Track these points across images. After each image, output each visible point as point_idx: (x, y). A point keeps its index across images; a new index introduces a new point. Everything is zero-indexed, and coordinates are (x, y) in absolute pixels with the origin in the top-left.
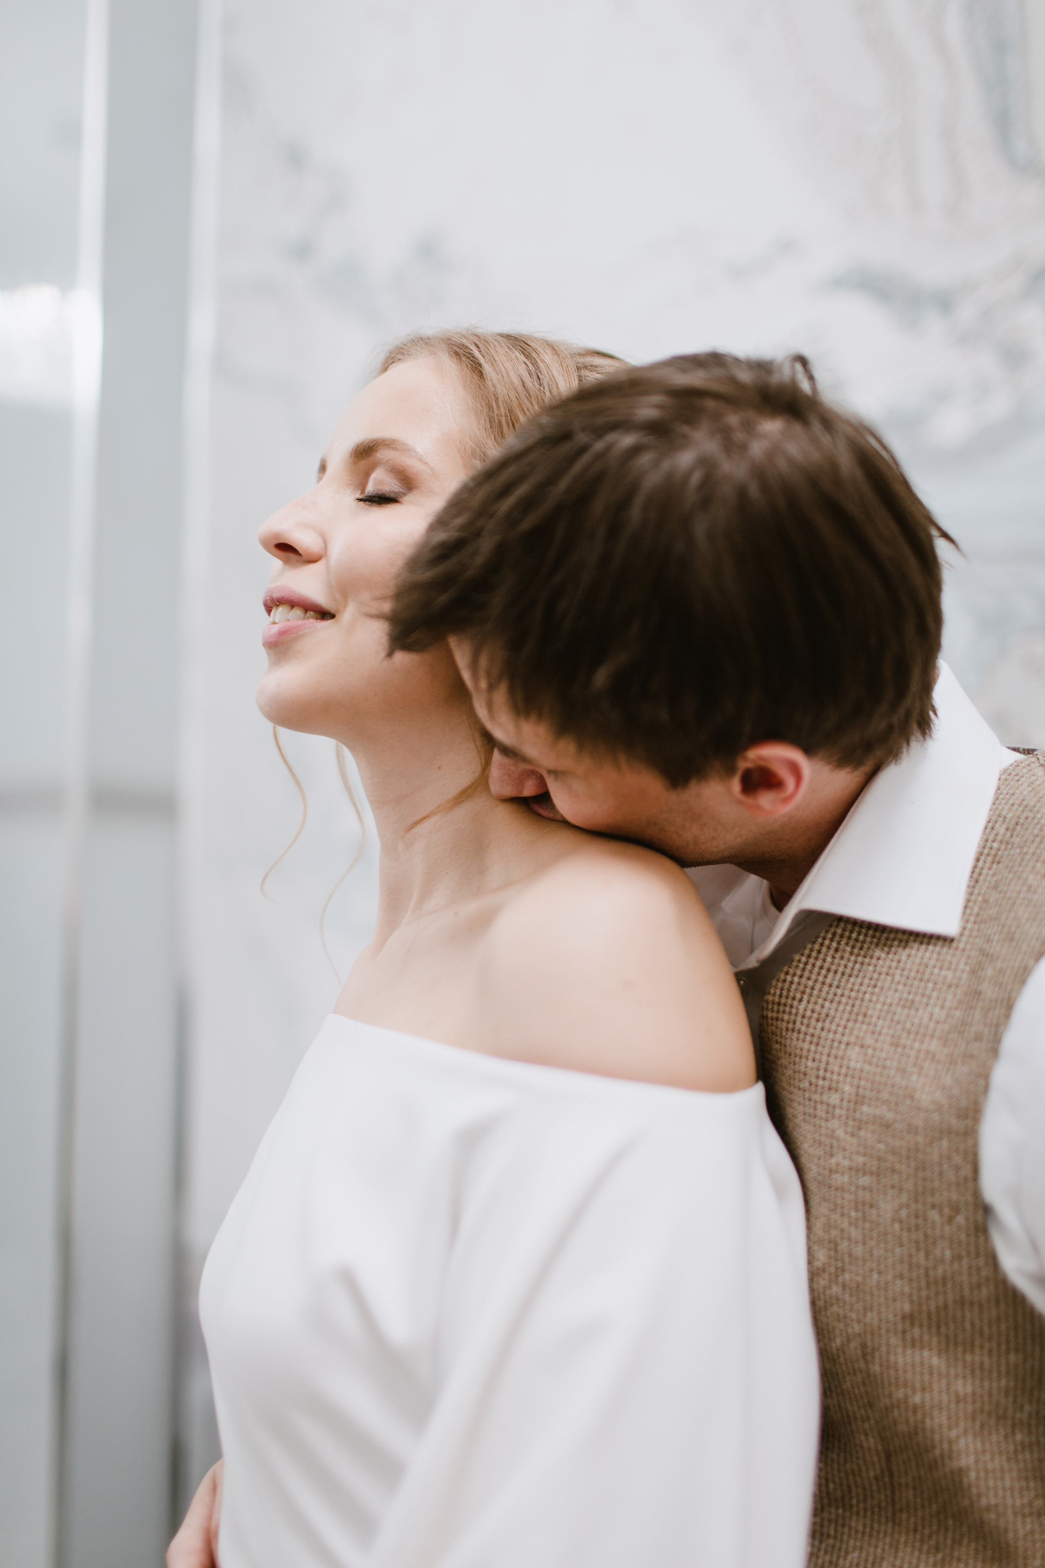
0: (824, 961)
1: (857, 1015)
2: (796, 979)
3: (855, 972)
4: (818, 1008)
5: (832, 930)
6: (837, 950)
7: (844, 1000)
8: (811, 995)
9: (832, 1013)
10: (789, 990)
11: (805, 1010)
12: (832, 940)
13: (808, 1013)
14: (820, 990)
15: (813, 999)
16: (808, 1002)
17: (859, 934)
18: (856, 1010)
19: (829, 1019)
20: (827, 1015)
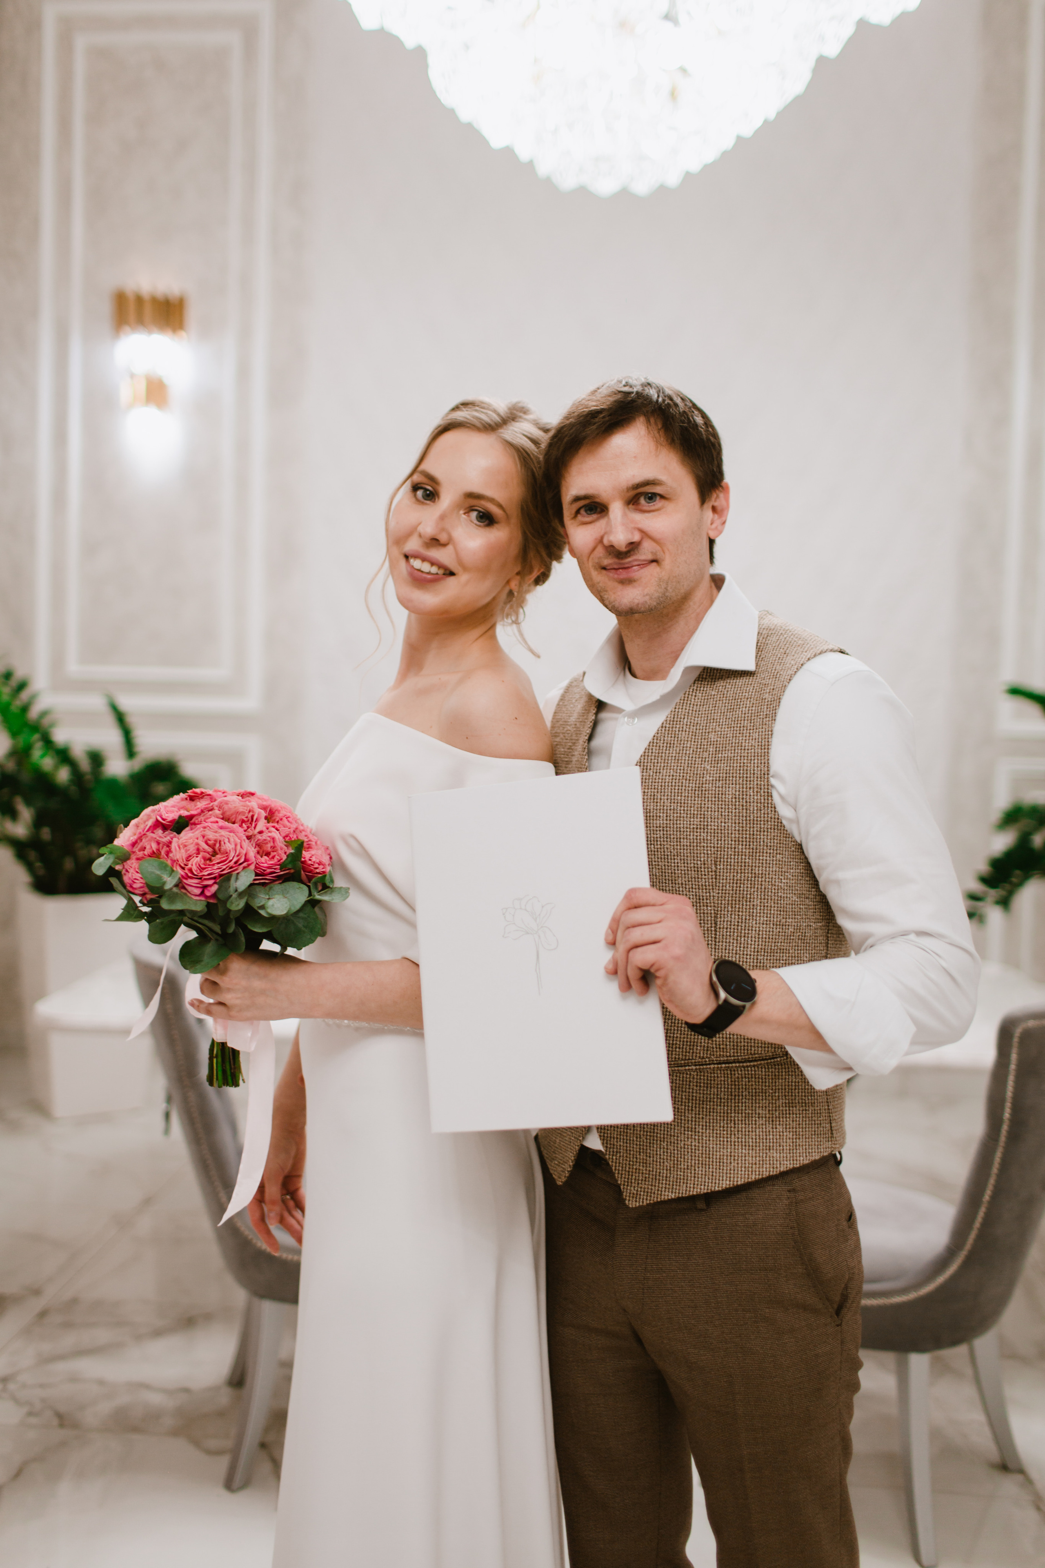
0: (691, 701)
1: (710, 720)
2: (680, 710)
3: (705, 703)
5: (692, 688)
6: (695, 696)
7: (703, 715)
8: (688, 716)
9: (699, 722)
10: (678, 715)
12: (692, 692)
13: (689, 723)
14: (692, 714)
15: (689, 718)
17: (704, 688)
18: (709, 718)
19: (699, 725)
20: (697, 723)
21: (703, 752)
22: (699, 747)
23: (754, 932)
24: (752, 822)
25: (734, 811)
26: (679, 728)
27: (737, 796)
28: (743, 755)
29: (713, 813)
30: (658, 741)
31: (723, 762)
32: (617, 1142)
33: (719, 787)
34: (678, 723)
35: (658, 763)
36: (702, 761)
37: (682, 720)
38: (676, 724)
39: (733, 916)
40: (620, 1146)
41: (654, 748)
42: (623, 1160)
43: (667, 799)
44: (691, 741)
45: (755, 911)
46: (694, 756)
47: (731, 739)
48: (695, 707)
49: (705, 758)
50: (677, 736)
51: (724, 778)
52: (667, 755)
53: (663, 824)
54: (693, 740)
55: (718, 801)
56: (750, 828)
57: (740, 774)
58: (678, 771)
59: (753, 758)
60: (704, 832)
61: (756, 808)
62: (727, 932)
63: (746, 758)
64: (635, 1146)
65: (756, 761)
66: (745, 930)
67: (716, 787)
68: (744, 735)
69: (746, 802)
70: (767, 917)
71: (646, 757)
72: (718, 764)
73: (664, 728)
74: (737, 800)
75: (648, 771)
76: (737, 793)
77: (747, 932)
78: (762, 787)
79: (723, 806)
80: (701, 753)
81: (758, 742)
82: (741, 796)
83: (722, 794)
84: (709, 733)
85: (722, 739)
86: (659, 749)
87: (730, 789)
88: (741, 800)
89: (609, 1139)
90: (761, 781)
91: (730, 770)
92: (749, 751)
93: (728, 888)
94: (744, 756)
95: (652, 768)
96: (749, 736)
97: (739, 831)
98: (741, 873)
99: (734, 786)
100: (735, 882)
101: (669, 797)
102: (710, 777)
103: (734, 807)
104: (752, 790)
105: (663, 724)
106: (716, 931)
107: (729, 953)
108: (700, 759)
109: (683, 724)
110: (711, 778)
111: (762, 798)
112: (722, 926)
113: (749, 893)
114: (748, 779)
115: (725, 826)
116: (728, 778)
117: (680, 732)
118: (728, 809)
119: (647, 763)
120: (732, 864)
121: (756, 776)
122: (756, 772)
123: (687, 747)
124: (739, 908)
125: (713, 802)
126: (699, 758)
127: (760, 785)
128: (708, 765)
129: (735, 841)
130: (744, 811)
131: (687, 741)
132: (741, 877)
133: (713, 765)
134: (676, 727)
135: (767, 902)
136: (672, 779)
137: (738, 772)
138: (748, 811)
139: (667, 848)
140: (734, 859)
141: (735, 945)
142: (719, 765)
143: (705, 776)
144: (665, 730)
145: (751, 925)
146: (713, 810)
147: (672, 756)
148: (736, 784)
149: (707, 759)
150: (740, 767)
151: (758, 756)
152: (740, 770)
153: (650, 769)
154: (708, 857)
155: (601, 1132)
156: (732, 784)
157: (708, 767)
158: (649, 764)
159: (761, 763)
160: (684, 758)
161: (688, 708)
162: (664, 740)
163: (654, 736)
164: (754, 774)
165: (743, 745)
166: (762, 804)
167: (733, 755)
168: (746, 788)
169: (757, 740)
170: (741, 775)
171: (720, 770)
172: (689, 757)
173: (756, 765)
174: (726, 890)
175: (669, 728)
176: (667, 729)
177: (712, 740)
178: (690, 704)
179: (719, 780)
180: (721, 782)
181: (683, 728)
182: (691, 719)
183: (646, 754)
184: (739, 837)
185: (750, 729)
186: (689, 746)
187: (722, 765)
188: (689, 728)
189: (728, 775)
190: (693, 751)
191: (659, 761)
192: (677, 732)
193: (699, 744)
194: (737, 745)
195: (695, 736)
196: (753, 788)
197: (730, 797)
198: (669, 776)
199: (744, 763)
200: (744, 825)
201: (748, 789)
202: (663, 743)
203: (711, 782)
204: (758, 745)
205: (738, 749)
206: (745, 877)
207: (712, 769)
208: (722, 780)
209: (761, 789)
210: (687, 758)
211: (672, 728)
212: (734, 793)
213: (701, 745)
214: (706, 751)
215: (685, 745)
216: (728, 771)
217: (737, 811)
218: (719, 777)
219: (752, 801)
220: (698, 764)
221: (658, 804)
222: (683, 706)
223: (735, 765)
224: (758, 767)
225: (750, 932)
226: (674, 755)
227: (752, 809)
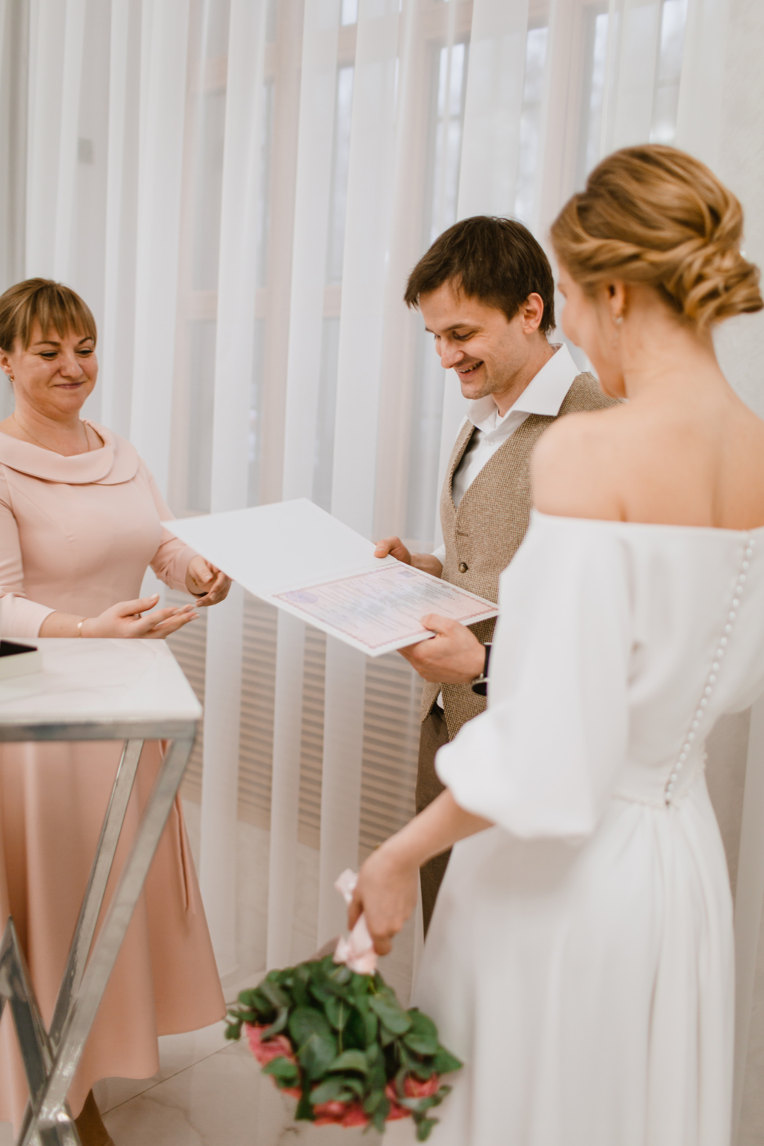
0: (520, 434)
2: (512, 439)
4: (518, 448)
5: (523, 425)
6: (524, 431)
8: (516, 444)
9: (522, 449)
10: (510, 443)
11: (515, 448)
12: (523, 428)
14: (519, 443)
15: (517, 445)
16: (516, 446)
17: (531, 425)
18: (529, 447)
19: (522, 451)
20: (521, 450)
21: (520, 469)
26: (509, 452)
30: (495, 459)
32: (452, 705)
34: (509, 448)
35: (492, 473)
37: (512, 446)
38: (508, 449)
40: (453, 707)
41: (492, 463)
42: (453, 716)
43: (494, 498)
46: (514, 472)
50: (507, 457)
53: (490, 514)
54: (516, 461)
58: (503, 480)
60: (512, 523)
64: (461, 709)
80: (519, 470)
86: (494, 464)
89: (448, 702)
95: (488, 476)
101: (495, 497)
105: (500, 447)
108: (517, 475)
109: (512, 449)
115: (524, 521)
117: (509, 455)
119: (486, 472)
123: (511, 465)
131: (512, 461)
134: (507, 451)
136: (498, 485)
139: (492, 530)
143: (517, 485)
144: (500, 452)
147: (501, 470)
154: (514, 539)
155: (444, 697)
160: (507, 472)
161: (517, 439)
162: (498, 458)
163: (493, 455)
172: (511, 472)
175: (503, 450)
176: (502, 451)
178: (520, 436)
181: (511, 452)
182: (518, 446)
183: (486, 467)
188: (515, 452)
190: (514, 468)
192: (507, 455)
193: (519, 463)
195: (518, 458)
198: (497, 483)
202: (497, 461)
203: (520, 491)
211: (505, 451)
214: (522, 470)
215: (510, 464)
221: (488, 501)
222: (514, 436)
226: (502, 469)
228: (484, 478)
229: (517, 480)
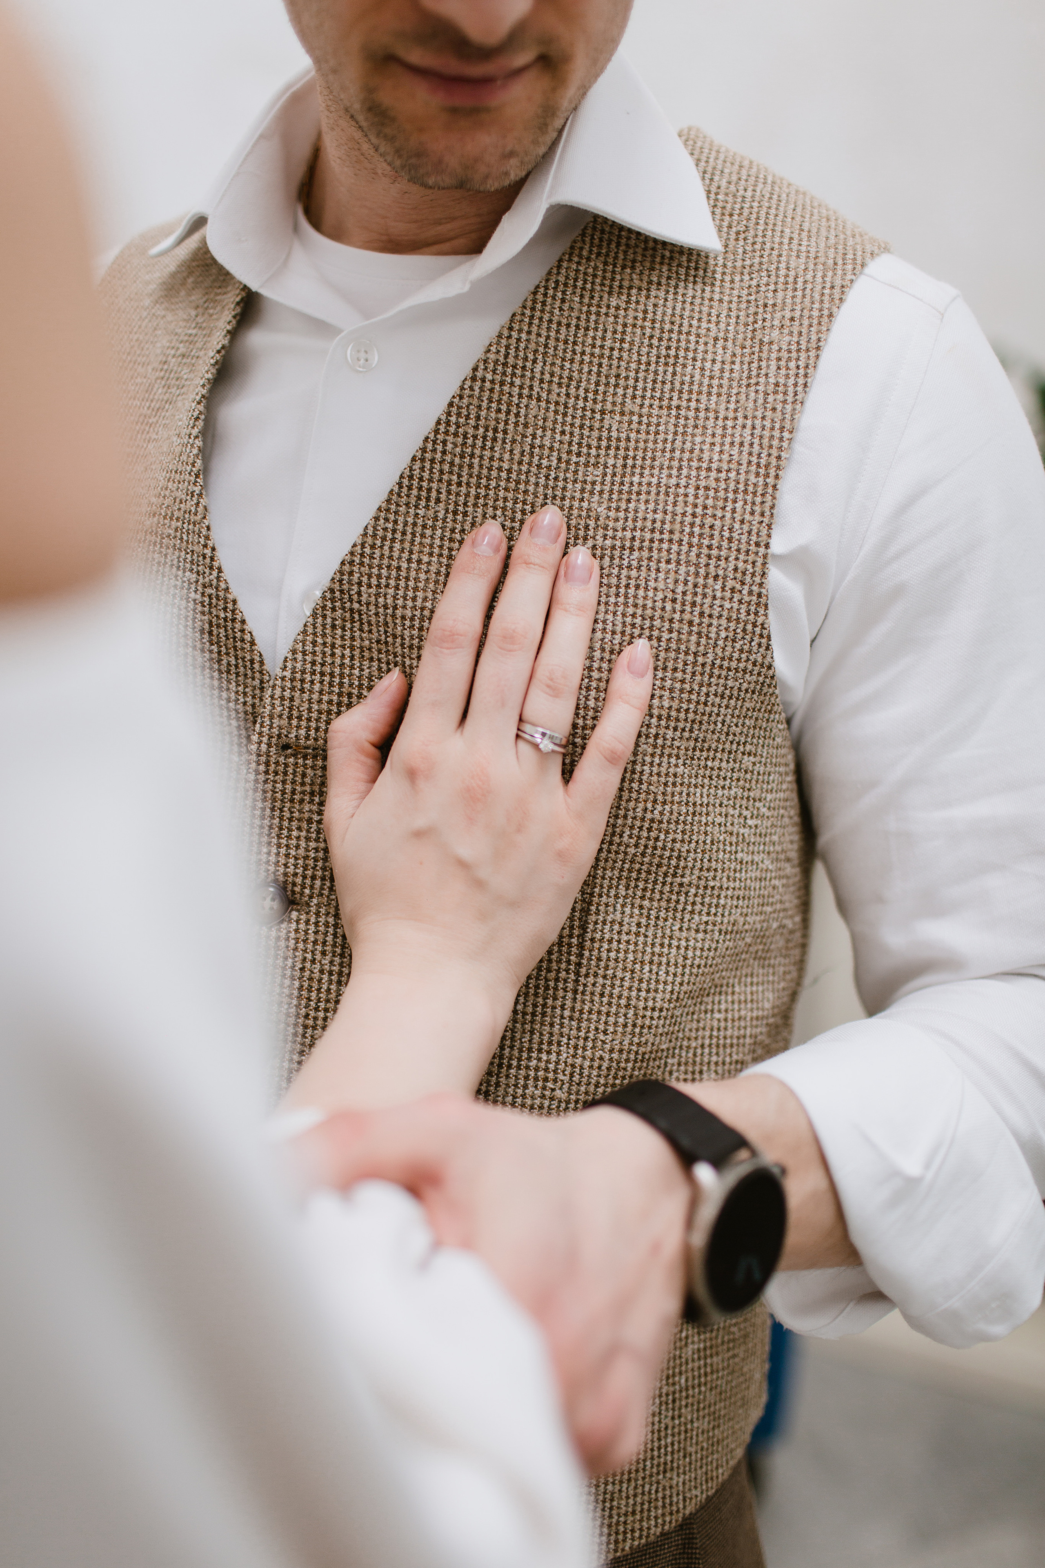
0: (552, 313)
2: (523, 336)
8: (545, 354)
13: (547, 377)
21: (587, 465)
22: (575, 448)
23: (674, 951)
24: (708, 669)
25: (666, 636)
27: (679, 597)
28: (703, 483)
29: (608, 636)
30: (462, 420)
31: (643, 497)
33: (629, 567)
35: (459, 484)
36: (583, 490)
37: (529, 365)
39: (628, 910)
41: (450, 438)
44: (553, 430)
45: (682, 899)
46: (562, 475)
47: (670, 437)
48: (563, 330)
49: (593, 483)
50: (514, 410)
51: (646, 544)
52: (486, 463)
54: (559, 428)
55: (626, 604)
56: (701, 685)
57: (692, 534)
59: (731, 496)
61: (723, 634)
62: (609, 951)
63: (711, 493)
65: (739, 505)
66: (653, 945)
67: (620, 567)
68: (710, 432)
69: (702, 614)
70: (708, 914)
71: (427, 465)
72: (629, 501)
73: (479, 383)
74: (678, 607)
75: (432, 504)
76: (680, 588)
77: (657, 950)
78: (748, 579)
79: (638, 621)
80: (581, 469)
81: (750, 454)
82: (689, 598)
83: (637, 587)
84: (603, 412)
85: (643, 436)
86: (464, 444)
87: (662, 576)
88: (688, 608)
90: (745, 562)
91: (663, 522)
92: (723, 475)
93: (625, 838)
94: (707, 488)
95: (443, 497)
96: (724, 436)
97: (671, 690)
98: (664, 803)
99: (672, 566)
100: (646, 825)
102: (605, 537)
103: (667, 625)
104: (720, 583)
105: (475, 369)
106: (581, 946)
107: (610, 1004)
108: (578, 486)
110: (608, 542)
111: (744, 607)
112: (598, 936)
113: (675, 854)
114: (715, 552)
116: (656, 545)
117: (525, 401)
118: (651, 628)
119: (430, 480)
120: (645, 778)
121: (734, 546)
122: (735, 535)
123: (541, 447)
124: (645, 890)
125: (611, 608)
126: (575, 481)
127: (744, 573)
128: (600, 503)
129: (660, 718)
130: (694, 638)
131: (544, 429)
132: (662, 813)
133: (614, 505)
134: (512, 384)
135: (714, 878)
137: (687, 529)
138: (703, 641)
140: (652, 764)
141: (626, 984)
142: (632, 505)
143: (591, 533)
144: (482, 389)
145: (668, 932)
146: (609, 627)
148: (678, 563)
149: (598, 488)
150: (694, 515)
151: (746, 492)
152: (692, 525)
153: (438, 501)
156: (668, 562)
157: (602, 510)
158: (434, 485)
159: (752, 513)
161: (544, 333)
162: (478, 418)
163: (451, 405)
164: (730, 540)
165: (706, 456)
166: (741, 626)
167: (673, 481)
168: (706, 576)
169: (746, 448)
170: (695, 540)
171: (635, 520)
173: (738, 517)
174: (619, 845)
175: (492, 382)
176: (488, 385)
177: (614, 434)
178: (550, 321)
179: (632, 549)
180: (636, 554)
181: (531, 388)
182: (553, 364)
183: (428, 456)
184: (670, 708)
185: (726, 418)
186: (547, 443)
187: (642, 507)
188: (549, 392)
189: (657, 536)
190: (559, 459)
191: (464, 479)
192: (515, 400)
193: (576, 439)
194: (686, 455)
195: (565, 415)
196: (725, 578)
197: (660, 595)
199: (705, 507)
200: (688, 677)
201: (710, 581)
202: (476, 428)
203: (608, 552)
204: (750, 462)
205: (690, 467)
206: (671, 813)
207: (612, 514)
208: (641, 549)
209: (743, 583)
210: (542, 481)
211: (502, 383)
212: (671, 586)
213: (580, 444)
215: (538, 442)
216: (658, 525)
217: (674, 635)
218: (633, 539)
219: (716, 613)
220: (573, 498)
222: (530, 324)
223: (679, 509)
224: (742, 522)
225: (665, 950)
226: (506, 466)
227: (713, 635)
228: (423, 503)
229: (580, 508)
